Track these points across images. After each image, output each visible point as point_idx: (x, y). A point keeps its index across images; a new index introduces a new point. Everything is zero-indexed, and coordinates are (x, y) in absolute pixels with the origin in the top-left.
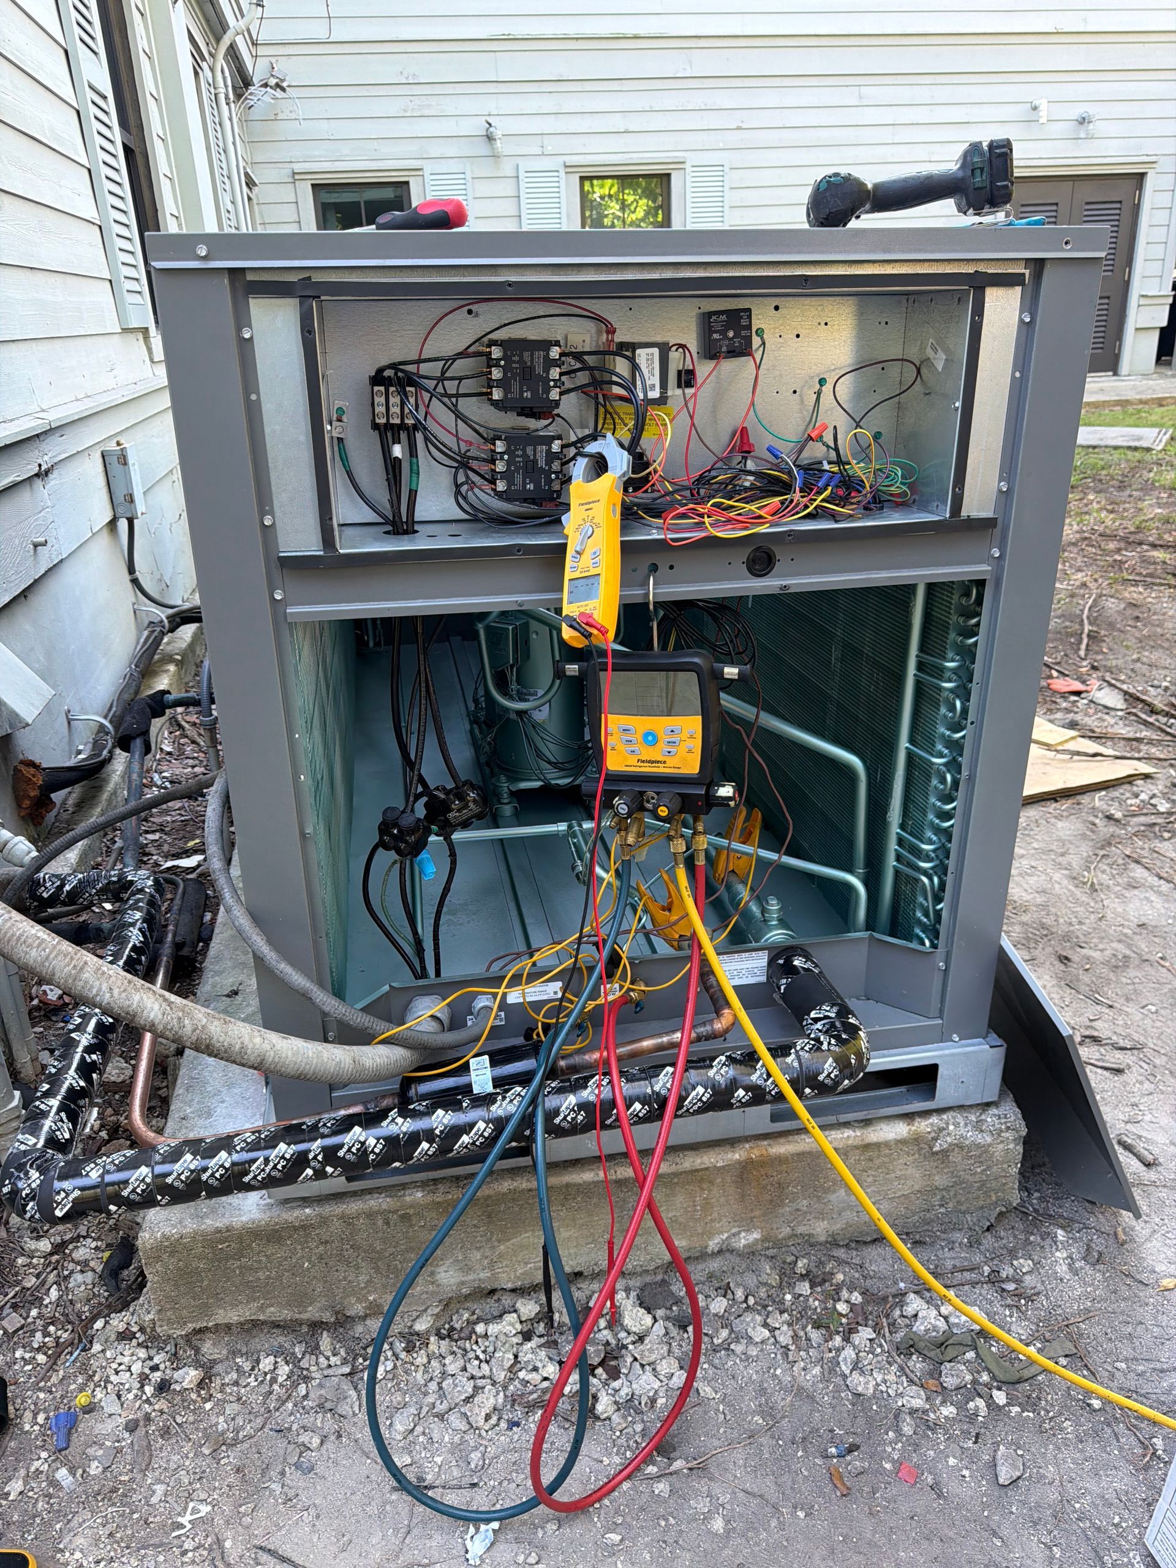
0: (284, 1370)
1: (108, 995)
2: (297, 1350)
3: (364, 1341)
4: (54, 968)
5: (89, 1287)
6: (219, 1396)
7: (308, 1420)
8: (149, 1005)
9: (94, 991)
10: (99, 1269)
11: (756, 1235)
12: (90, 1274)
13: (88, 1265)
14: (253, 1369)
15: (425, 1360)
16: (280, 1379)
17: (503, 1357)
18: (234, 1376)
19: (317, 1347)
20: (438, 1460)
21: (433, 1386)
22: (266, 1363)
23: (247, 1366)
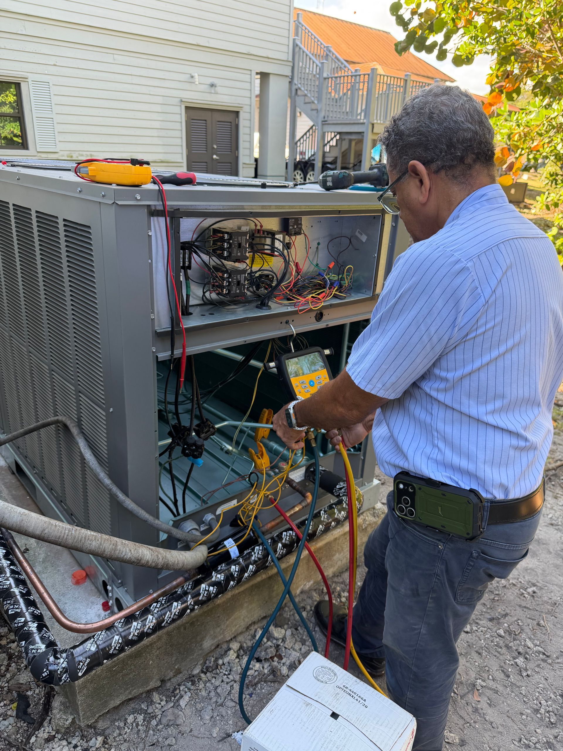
0: (140, 718)
1: (130, 554)
2: (143, 706)
3: (171, 689)
4: (105, 548)
5: (15, 725)
6: (115, 744)
7: (164, 733)
8: (146, 553)
9: (124, 554)
10: (14, 714)
11: (312, 582)
12: (11, 718)
13: (7, 715)
14: (125, 724)
15: (203, 685)
16: (140, 723)
17: (237, 669)
18: (118, 731)
19: (152, 701)
20: (231, 722)
21: (213, 694)
22: (130, 719)
23: (122, 724)
